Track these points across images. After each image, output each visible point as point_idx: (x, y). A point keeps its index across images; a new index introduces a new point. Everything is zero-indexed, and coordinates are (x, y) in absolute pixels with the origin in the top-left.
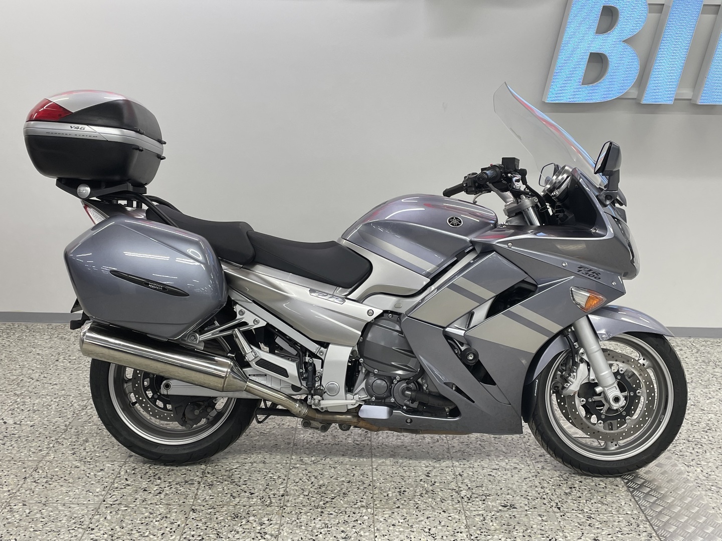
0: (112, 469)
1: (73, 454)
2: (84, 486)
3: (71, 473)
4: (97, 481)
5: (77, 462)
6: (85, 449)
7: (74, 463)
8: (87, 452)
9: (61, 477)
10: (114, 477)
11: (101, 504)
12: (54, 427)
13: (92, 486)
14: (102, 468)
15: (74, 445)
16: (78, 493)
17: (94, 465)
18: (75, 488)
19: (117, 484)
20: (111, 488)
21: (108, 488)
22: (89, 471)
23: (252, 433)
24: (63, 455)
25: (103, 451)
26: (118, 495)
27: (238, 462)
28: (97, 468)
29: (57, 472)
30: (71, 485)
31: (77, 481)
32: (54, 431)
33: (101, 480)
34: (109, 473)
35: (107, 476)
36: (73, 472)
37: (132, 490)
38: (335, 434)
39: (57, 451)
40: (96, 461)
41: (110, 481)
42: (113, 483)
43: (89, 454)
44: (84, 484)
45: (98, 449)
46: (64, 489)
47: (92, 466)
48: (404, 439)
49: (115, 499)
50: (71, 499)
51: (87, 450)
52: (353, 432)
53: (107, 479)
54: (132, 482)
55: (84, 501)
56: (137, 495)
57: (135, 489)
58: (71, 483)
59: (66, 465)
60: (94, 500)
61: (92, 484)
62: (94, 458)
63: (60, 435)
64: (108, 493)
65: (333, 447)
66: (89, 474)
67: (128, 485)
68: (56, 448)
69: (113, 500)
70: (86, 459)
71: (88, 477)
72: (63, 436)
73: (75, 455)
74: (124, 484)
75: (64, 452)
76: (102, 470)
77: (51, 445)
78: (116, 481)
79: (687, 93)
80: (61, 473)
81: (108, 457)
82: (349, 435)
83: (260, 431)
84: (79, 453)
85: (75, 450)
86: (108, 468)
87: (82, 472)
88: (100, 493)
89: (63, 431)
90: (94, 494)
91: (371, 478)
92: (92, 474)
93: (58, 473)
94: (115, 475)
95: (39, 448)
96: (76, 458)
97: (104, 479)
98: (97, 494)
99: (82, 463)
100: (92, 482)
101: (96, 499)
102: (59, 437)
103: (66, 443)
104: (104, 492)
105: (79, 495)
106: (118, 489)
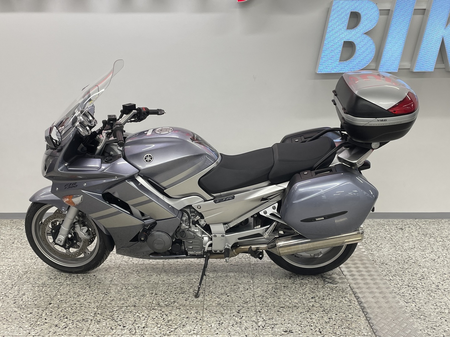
0: (37, 312)
1: (14, 303)
2: (18, 324)
3: (11, 315)
4: (27, 320)
5: (16, 308)
6: (22, 300)
7: (14, 309)
8: (23, 302)
9: (5, 319)
10: (38, 318)
11: (27, 335)
12: (5, 286)
13: (23, 324)
14: (31, 312)
15: (16, 297)
16: (14, 328)
17: (27, 310)
18: (12, 326)
19: (39, 322)
20: (35, 325)
21: (33, 325)
22: (22, 314)
23: (129, 287)
24: (8, 304)
25: (33, 300)
26: (39, 329)
27: (118, 306)
28: (28, 312)
29: (2, 315)
30: (10, 323)
31: (14, 320)
32: (4, 289)
33: (29, 320)
34: (35, 315)
35: (34, 317)
36: (12, 315)
37: (48, 326)
38: (182, 287)
39: (4, 301)
40: (28, 308)
41: (35, 320)
42: (37, 322)
44: (18, 323)
45: (31, 300)
46: (5, 326)
47: (25, 311)
48: (226, 289)
49: (37, 332)
50: (8, 333)
51: (23, 301)
52: (194, 285)
53: (33, 319)
54: (49, 321)
55: (16, 334)
56: (51, 329)
57: (50, 325)
58: (10, 322)
59: (9, 310)
60: (23, 333)
61: (24, 322)
62: (27, 305)
63: (7, 291)
64: (32, 328)
65: (180, 295)
66: (22, 316)
67: (46, 323)
68: (4, 300)
69: (35, 333)
70: (22, 306)
71: (22, 318)
72: (10, 292)
73: (15, 304)
74: (44, 322)
75: (9, 302)
76: (31, 313)
78: (39, 320)
79: (407, 65)
80: (5, 316)
81: (36, 305)
82: (191, 287)
83: (135, 286)
84: (18, 302)
85: (16, 301)
86: (35, 312)
87: (18, 315)
88: (27, 328)
89: (10, 289)
90: (24, 329)
91: (202, 315)
92: (24, 316)
93: (3, 316)
94: (39, 316)
96: (16, 305)
97: (31, 319)
98: (25, 329)
99: (19, 309)
100: (23, 321)
101: (25, 332)
102: (7, 292)
103: (11, 296)
104: (30, 328)
105: (14, 330)
106: (40, 325)
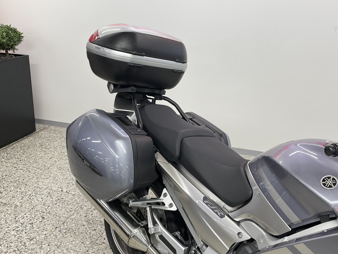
0: (100, 230)
2: (82, 239)
3: (79, 228)
4: (90, 237)
5: (85, 222)
6: (92, 214)
7: (83, 222)
8: (92, 217)
9: (74, 231)
10: (99, 236)
11: (85, 253)
12: (83, 198)
13: (86, 240)
14: (95, 229)
15: (88, 211)
16: (77, 243)
17: (92, 226)
18: (77, 240)
19: (98, 241)
20: (94, 243)
21: (93, 242)
22: (88, 229)
24: (80, 216)
25: (100, 217)
26: (96, 249)
28: (93, 228)
29: (73, 226)
30: (76, 237)
31: (80, 234)
33: (91, 237)
34: (98, 232)
35: (96, 234)
36: (80, 228)
37: (105, 247)
39: (79, 213)
40: (94, 223)
41: (96, 238)
42: (97, 240)
43: (93, 218)
44: (82, 238)
45: (99, 216)
46: (72, 239)
47: (91, 226)
50: (72, 247)
51: (93, 215)
53: (95, 237)
55: (78, 249)
56: (106, 251)
57: (106, 246)
58: (77, 236)
59: (79, 223)
60: (83, 249)
61: (87, 238)
62: (94, 221)
63: (84, 203)
64: (92, 246)
66: (88, 231)
67: (104, 243)
68: (79, 211)
70: (90, 221)
71: (86, 233)
72: (85, 204)
73: (86, 217)
74: (102, 242)
75: (82, 215)
76: (95, 230)
77: (77, 209)
78: (99, 239)
80: (75, 228)
81: (101, 222)
84: (88, 216)
85: (87, 214)
86: (98, 230)
87: (85, 229)
88: (88, 245)
89: (86, 201)
92: (89, 231)
93: (73, 228)
94: (100, 234)
95: (71, 210)
96: (86, 219)
97: (93, 236)
98: (86, 246)
99: (87, 223)
100: (87, 237)
102: (83, 204)
103: (85, 209)
104: (90, 245)
105: (77, 244)
106: (98, 245)
